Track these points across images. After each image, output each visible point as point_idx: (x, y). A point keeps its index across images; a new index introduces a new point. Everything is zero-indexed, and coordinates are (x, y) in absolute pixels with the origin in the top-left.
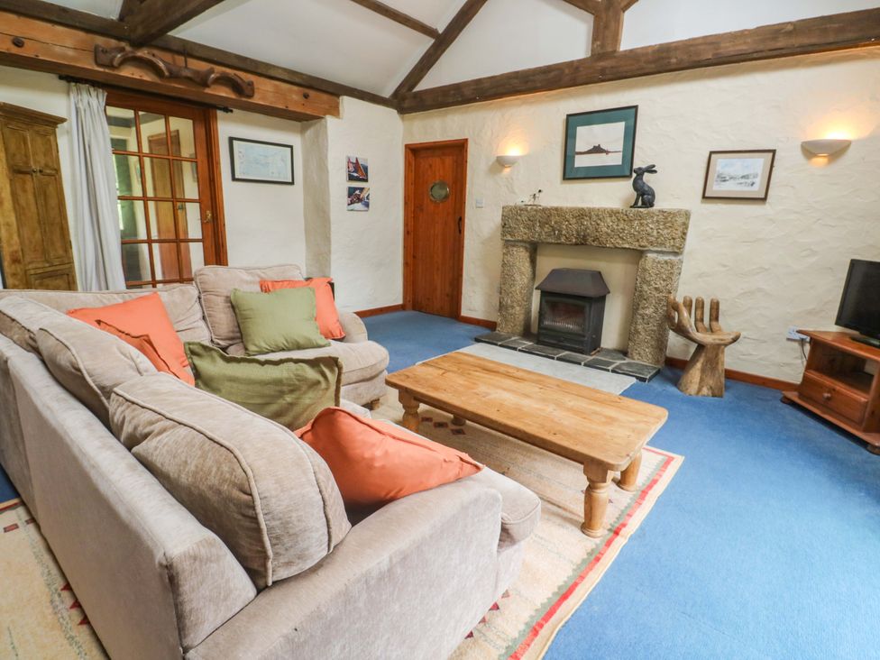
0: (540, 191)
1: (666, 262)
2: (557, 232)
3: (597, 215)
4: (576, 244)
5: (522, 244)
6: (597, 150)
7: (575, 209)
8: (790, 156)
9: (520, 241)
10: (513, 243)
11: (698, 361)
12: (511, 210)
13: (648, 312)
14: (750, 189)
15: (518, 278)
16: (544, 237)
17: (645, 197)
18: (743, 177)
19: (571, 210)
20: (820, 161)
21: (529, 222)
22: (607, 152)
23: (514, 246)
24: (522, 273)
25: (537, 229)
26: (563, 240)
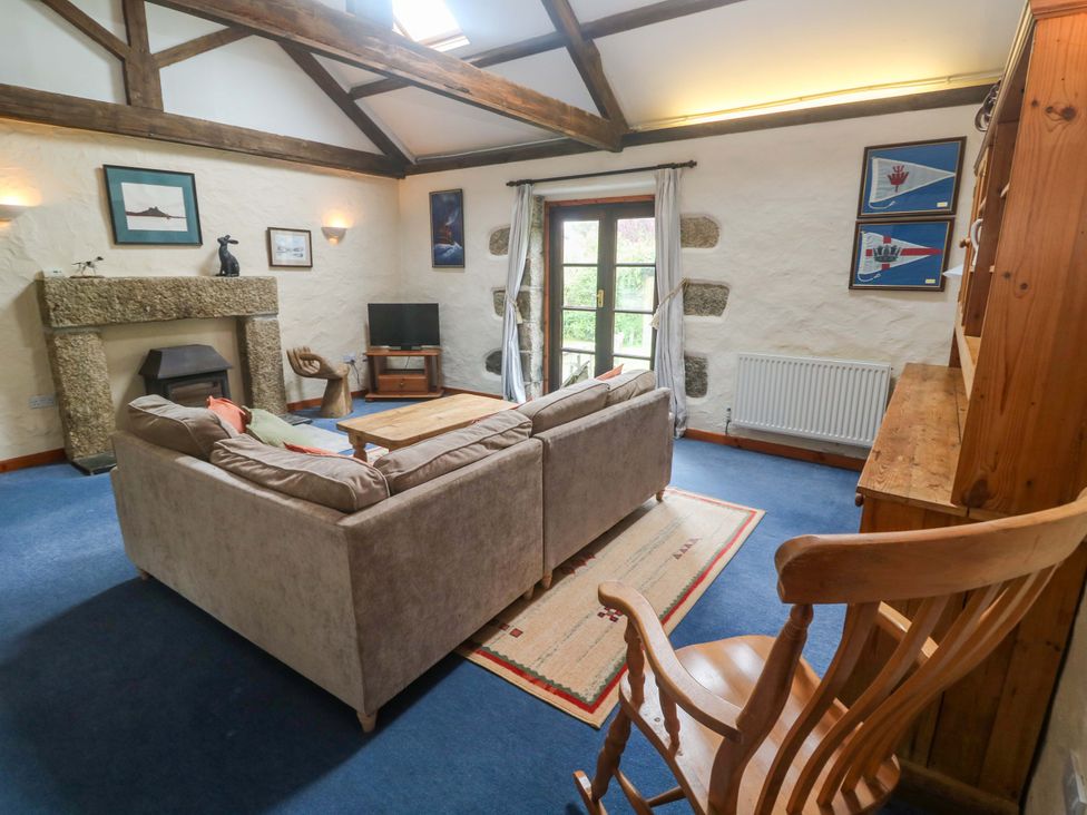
0: (100, 259)
1: (271, 323)
2: (148, 308)
3: (197, 286)
4: (178, 318)
5: (92, 329)
6: (154, 212)
7: (167, 280)
8: (318, 236)
9: (90, 326)
10: (71, 331)
12: (63, 285)
13: (269, 369)
14: (300, 259)
15: (96, 376)
16: (129, 316)
17: (229, 267)
18: (295, 250)
19: (163, 282)
20: (333, 240)
21: (101, 299)
22: (169, 217)
23: (75, 334)
24: (100, 368)
25: (118, 307)
26: (159, 316)
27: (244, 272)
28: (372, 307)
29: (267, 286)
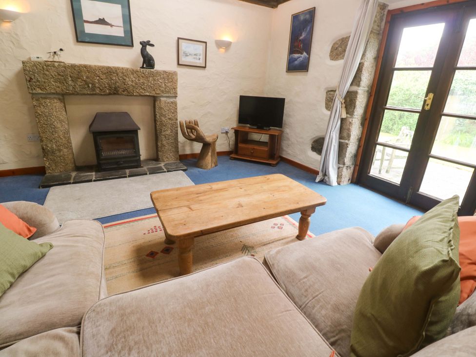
0: (61, 50)
1: (172, 103)
2: (90, 85)
3: (123, 73)
4: (110, 94)
5: (57, 97)
6: (102, 22)
7: (103, 67)
8: (211, 47)
9: (53, 94)
10: (43, 96)
11: (209, 152)
12: (35, 65)
13: (168, 132)
14: (198, 61)
15: (59, 125)
16: (78, 89)
17: (148, 62)
18: (195, 55)
19: (101, 68)
20: (222, 50)
21: (60, 77)
22: (112, 26)
23: (45, 98)
24: (61, 121)
25: (70, 83)
26: (98, 91)
27: (158, 67)
28: (242, 98)
29: (171, 77)
